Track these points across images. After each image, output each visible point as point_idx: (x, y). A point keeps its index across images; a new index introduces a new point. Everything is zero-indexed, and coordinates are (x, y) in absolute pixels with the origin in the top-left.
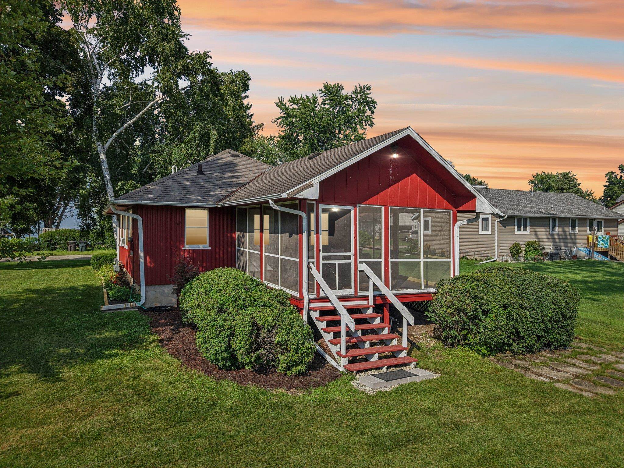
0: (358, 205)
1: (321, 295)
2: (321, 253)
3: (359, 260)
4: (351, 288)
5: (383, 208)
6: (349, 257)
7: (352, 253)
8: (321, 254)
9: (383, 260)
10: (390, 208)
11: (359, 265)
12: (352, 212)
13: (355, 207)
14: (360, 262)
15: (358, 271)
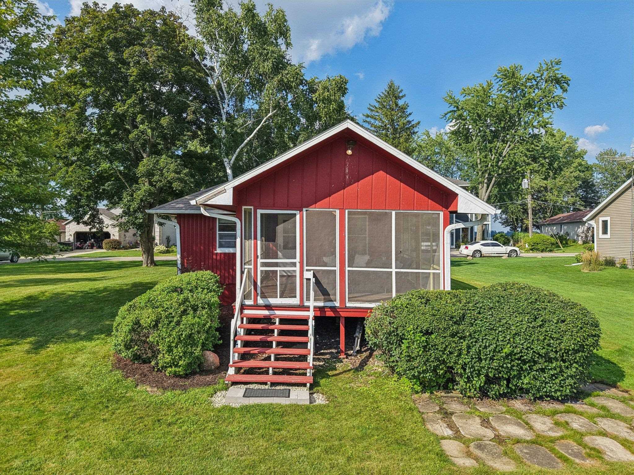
0: (304, 209)
1: (258, 302)
2: (258, 259)
3: (306, 268)
4: (295, 297)
5: (338, 212)
6: (294, 264)
7: (297, 260)
8: (260, 261)
9: (337, 269)
10: (347, 211)
11: (305, 272)
12: (298, 217)
13: (301, 210)
14: (307, 270)
15: (305, 280)
